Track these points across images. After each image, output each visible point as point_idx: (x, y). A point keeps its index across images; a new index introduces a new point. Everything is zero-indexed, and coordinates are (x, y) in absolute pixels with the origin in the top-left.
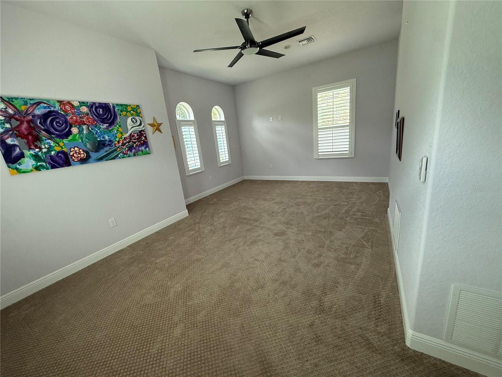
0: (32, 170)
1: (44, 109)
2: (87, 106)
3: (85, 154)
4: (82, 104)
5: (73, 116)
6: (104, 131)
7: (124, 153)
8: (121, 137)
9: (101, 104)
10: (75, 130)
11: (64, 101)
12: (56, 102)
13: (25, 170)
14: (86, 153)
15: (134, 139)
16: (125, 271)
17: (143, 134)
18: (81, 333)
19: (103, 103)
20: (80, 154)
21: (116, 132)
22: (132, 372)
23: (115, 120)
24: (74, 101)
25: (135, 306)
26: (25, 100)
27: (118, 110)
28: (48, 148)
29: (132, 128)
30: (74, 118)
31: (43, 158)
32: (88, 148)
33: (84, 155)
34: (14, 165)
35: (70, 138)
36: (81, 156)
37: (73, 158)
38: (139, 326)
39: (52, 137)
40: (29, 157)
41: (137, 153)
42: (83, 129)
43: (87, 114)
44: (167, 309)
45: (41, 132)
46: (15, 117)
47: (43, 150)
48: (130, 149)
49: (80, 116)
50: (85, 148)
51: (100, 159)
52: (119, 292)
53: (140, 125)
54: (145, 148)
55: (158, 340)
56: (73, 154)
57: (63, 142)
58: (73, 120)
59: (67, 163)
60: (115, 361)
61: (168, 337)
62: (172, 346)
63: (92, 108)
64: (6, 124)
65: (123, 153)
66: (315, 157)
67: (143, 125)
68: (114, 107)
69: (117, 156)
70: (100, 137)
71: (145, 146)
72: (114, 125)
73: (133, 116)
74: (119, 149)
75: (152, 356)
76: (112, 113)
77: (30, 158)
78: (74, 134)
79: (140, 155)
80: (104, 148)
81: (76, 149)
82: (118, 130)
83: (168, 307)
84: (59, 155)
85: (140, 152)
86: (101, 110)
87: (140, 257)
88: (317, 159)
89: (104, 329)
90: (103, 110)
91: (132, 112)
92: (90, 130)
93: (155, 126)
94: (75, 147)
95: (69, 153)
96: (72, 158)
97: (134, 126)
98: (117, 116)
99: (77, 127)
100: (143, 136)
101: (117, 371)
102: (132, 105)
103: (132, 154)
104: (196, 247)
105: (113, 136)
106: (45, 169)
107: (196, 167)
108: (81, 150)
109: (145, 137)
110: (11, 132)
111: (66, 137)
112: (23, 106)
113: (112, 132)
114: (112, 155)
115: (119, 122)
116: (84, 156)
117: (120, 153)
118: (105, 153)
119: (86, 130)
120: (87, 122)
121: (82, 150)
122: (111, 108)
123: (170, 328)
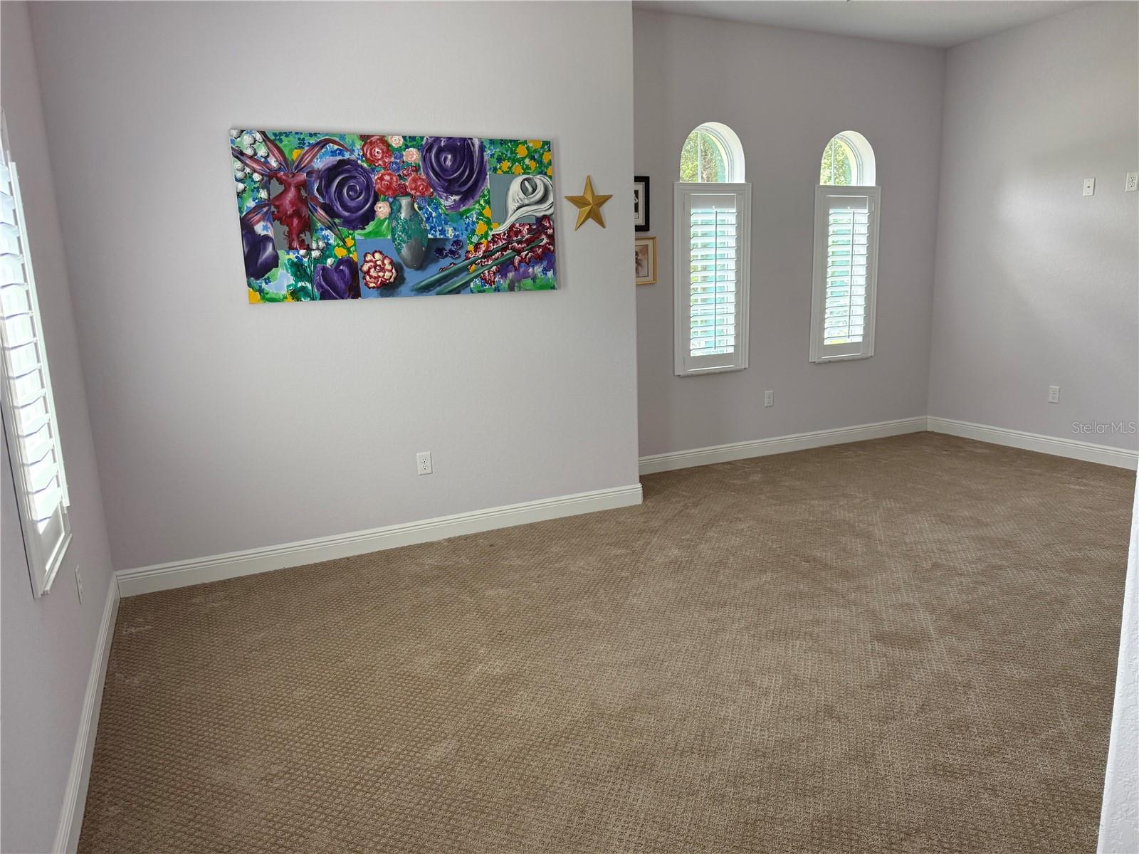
0: (286, 298)
1: (332, 156)
2: (420, 148)
3: (394, 271)
4: (410, 140)
5: (385, 172)
6: (447, 215)
7: (485, 279)
8: (487, 233)
9: (451, 140)
10: (382, 209)
11: (374, 136)
12: (356, 138)
13: (274, 296)
14: (396, 270)
15: (519, 242)
16: (409, 591)
17: (547, 228)
18: (275, 677)
19: (456, 139)
20: (383, 269)
21: (474, 219)
22: (318, 777)
23: (480, 184)
24: (393, 135)
25: (388, 669)
26: (302, 137)
27: (492, 156)
28: (323, 250)
29: (519, 208)
30: (387, 178)
31: (309, 272)
32: (402, 258)
33: (390, 274)
34: (258, 282)
35: (370, 227)
36: (384, 276)
37: (368, 278)
38: (373, 708)
39: (335, 223)
40: (286, 265)
41: (519, 281)
42: (400, 206)
43: (417, 169)
44: (445, 702)
45: (316, 210)
46: (279, 175)
47: (313, 253)
48: (503, 269)
49: (401, 173)
50: (397, 255)
51: (425, 289)
52: (374, 630)
53: (543, 200)
54: (545, 270)
55: (392, 749)
56: (370, 269)
57: (353, 239)
58: (383, 182)
59: (353, 291)
60: (302, 747)
61: (412, 754)
62: (410, 772)
63: (430, 152)
64: (261, 191)
65: (482, 279)
67: (551, 199)
68: (482, 149)
69: (466, 284)
70: (435, 231)
71: (545, 263)
72: (473, 198)
73: (528, 173)
74: (474, 265)
75: (365, 771)
76: (475, 164)
77: (287, 271)
78: (379, 219)
79: (526, 290)
80: (438, 261)
81: (378, 256)
82: (481, 214)
83: (448, 698)
84: (341, 267)
85: (529, 282)
86: (449, 157)
87: (457, 572)
89: (313, 686)
90: (454, 158)
91: (527, 161)
92: (414, 209)
93: (587, 204)
94: (376, 252)
95: (362, 266)
96: (364, 278)
97: (526, 202)
98: (487, 175)
99: (388, 201)
100: (546, 234)
101: (297, 764)
102: (531, 141)
103: (504, 283)
104: (602, 591)
105: (467, 231)
106: (309, 299)
107: (719, 351)
108: (386, 262)
109: (551, 237)
110: (265, 209)
111: (362, 225)
112: (296, 150)
113: (467, 217)
114: (455, 282)
115: (489, 192)
116: (391, 277)
117: (476, 277)
118: (439, 273)
119: (407, 209)
120: (412, 189)
121: (389, 261)
122: (475, 152)
123: (427, 739)
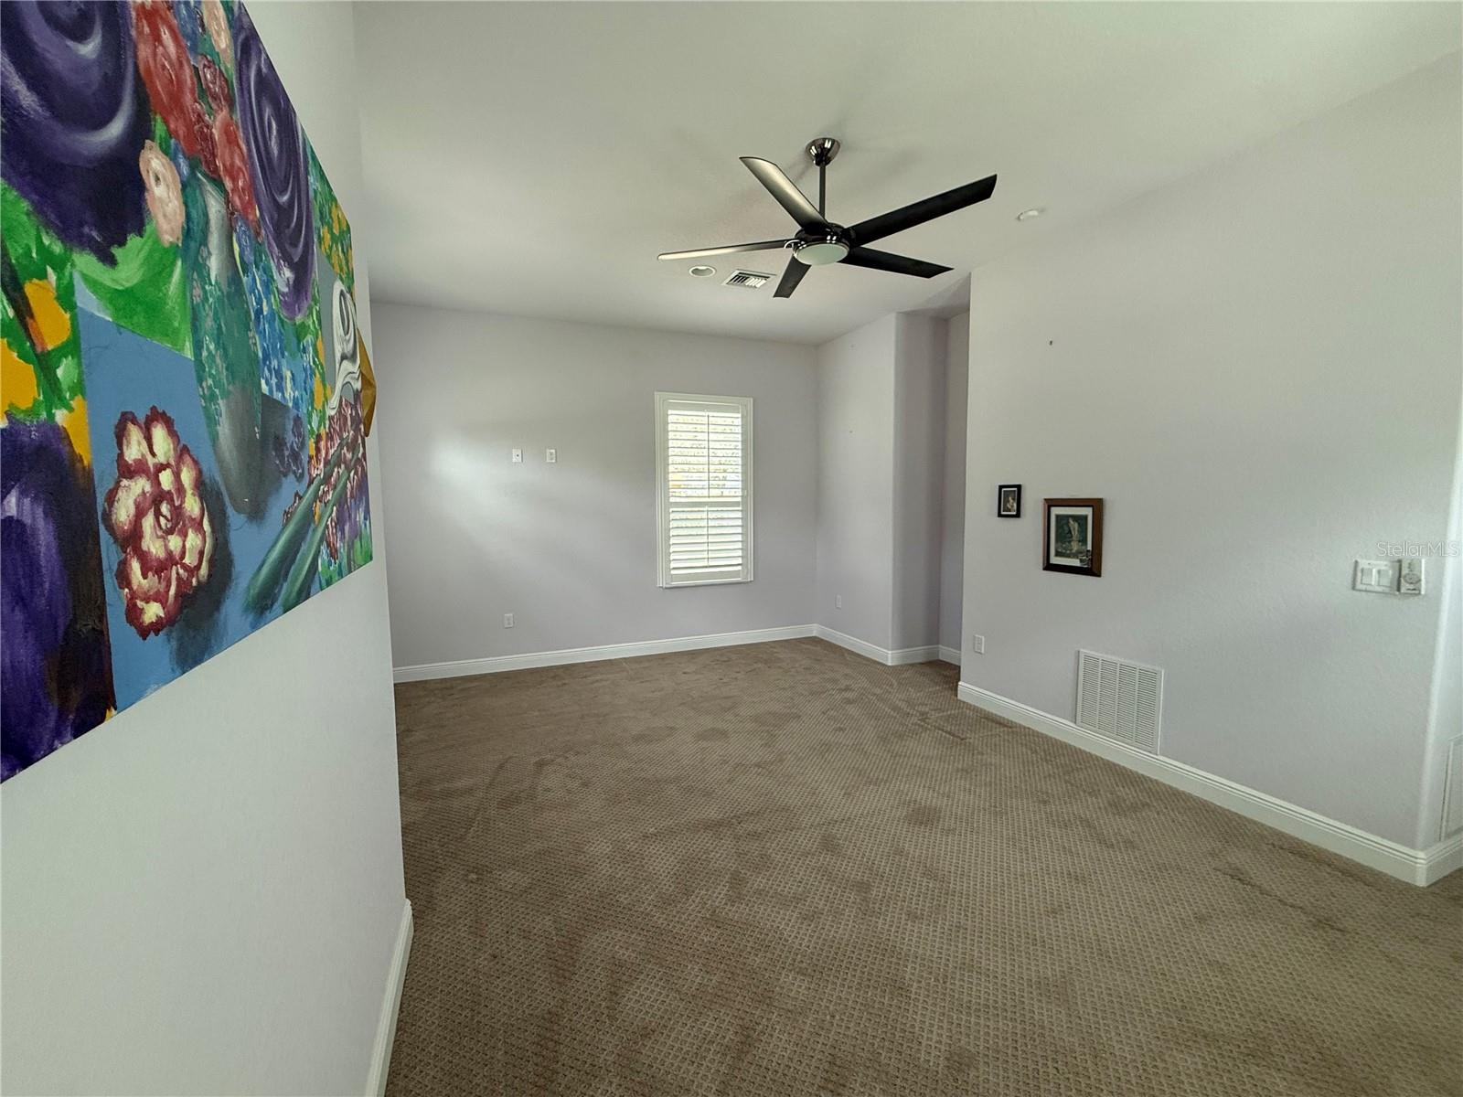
3: (206, 521)
7: (330, 544)
8: (324, 407)
15: (347, 447)
17: (360, 421)
20: (177, 518)
21: (312, 361)
29: (341, 360)
32: (221, 458)
33: (198, 541)
36: (182, 552)
37: (136, 568)
41: (353, 547)
48: (341, 512)
50: (210, 442)
51: (267, 599)
54: (365, 517)
56: (138, 514)
65: (327, 546)
66: (661, 583)
70: (270, 370)
71: (364, 502)
74: (318, 503)
79: (358, 566)
80: (280, 486)
82: (315, 347)
85: (358, 546)
88: (666, 588)
95: (111, 497)
96: (124, 574)
100: (360, 434)
103: (345, 554)
105: (305, 390)
108: (186, 475)
109: (363, 442)
113: (303, 348)
114: (303, 562)
116: (201, 557)
117: (322, 539)
118: (284, 530)
121: (193, 472)
